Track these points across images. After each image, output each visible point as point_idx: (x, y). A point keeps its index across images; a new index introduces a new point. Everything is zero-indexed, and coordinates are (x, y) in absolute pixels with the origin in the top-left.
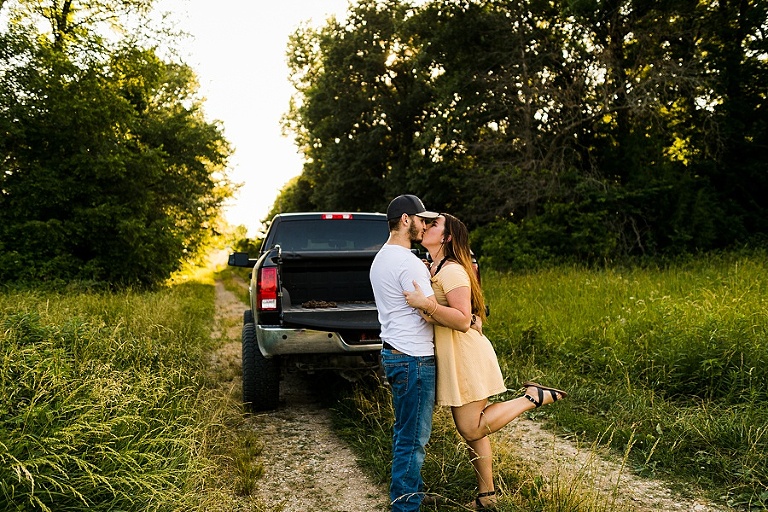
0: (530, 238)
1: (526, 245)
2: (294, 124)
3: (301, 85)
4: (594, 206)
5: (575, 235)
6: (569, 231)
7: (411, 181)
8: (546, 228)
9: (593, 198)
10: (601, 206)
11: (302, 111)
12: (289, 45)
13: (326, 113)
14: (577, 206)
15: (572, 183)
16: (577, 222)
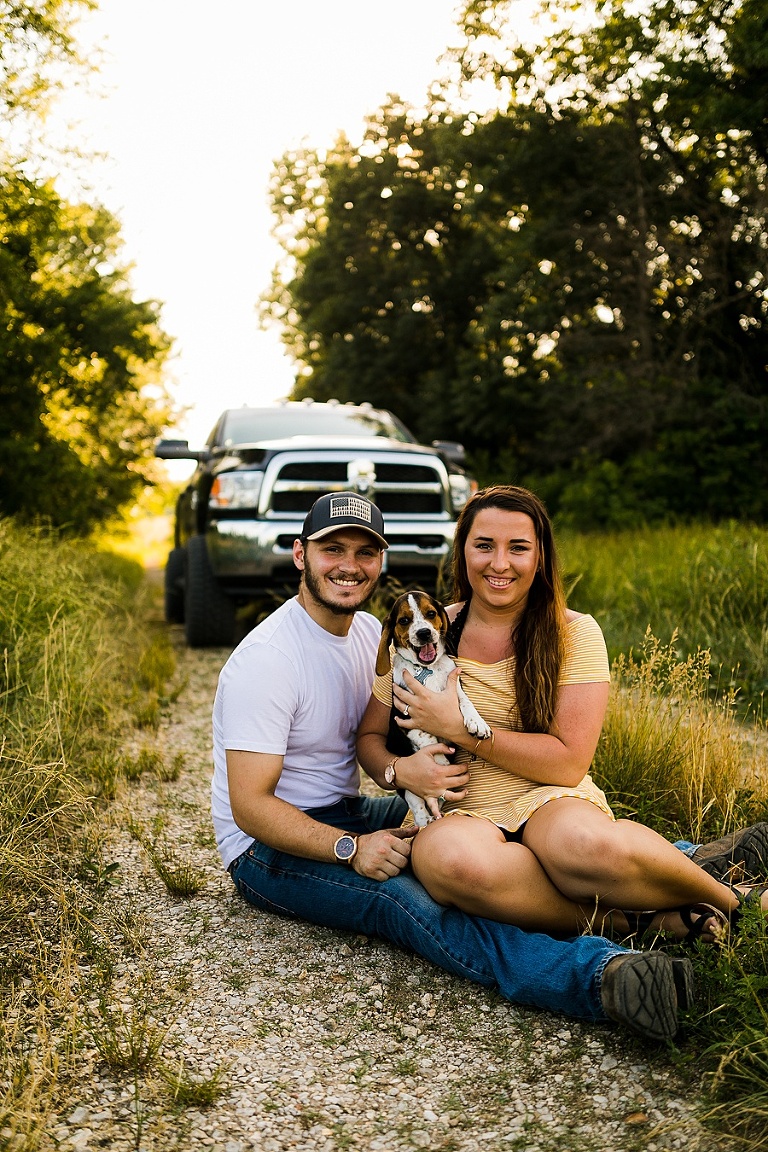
0: (637, 486)
1: (630, 497)
2: (279, 310)
3: (293, 243)
4: (740, 437)
5: (707, 481)
6: (700, 473)
7: (460, 400)
8: (663, 470)
9: (740, 423)
10: (751, 436)
11: (290, 287)
12: (272, 176)
13: (329, 290)
14: (713, 436)
15: (706, 399)
16: (712, 462)
